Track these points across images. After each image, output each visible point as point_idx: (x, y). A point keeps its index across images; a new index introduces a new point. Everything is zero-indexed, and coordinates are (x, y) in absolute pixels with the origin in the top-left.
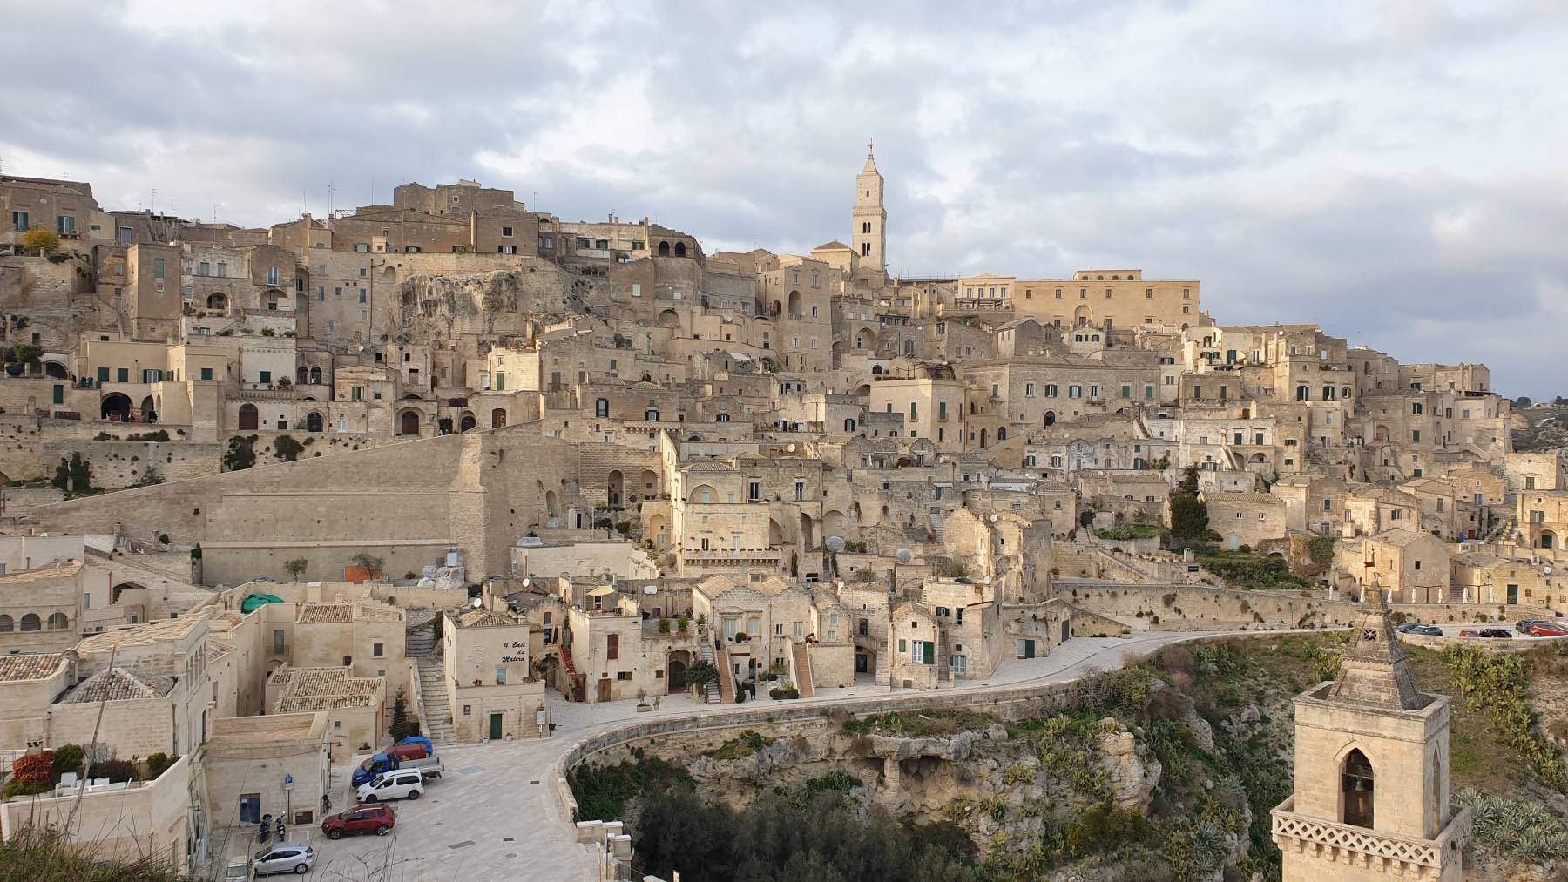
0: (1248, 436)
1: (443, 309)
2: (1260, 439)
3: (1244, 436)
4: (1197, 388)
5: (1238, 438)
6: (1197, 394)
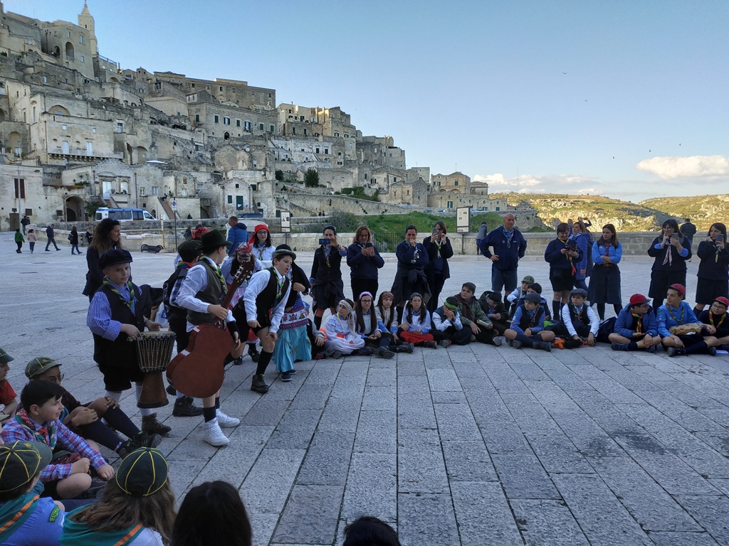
0: (322, 150)
2: (326, 151)
3: (320, 150)
4: (294, 129)
5: (318, 150)
6: (294, 132)
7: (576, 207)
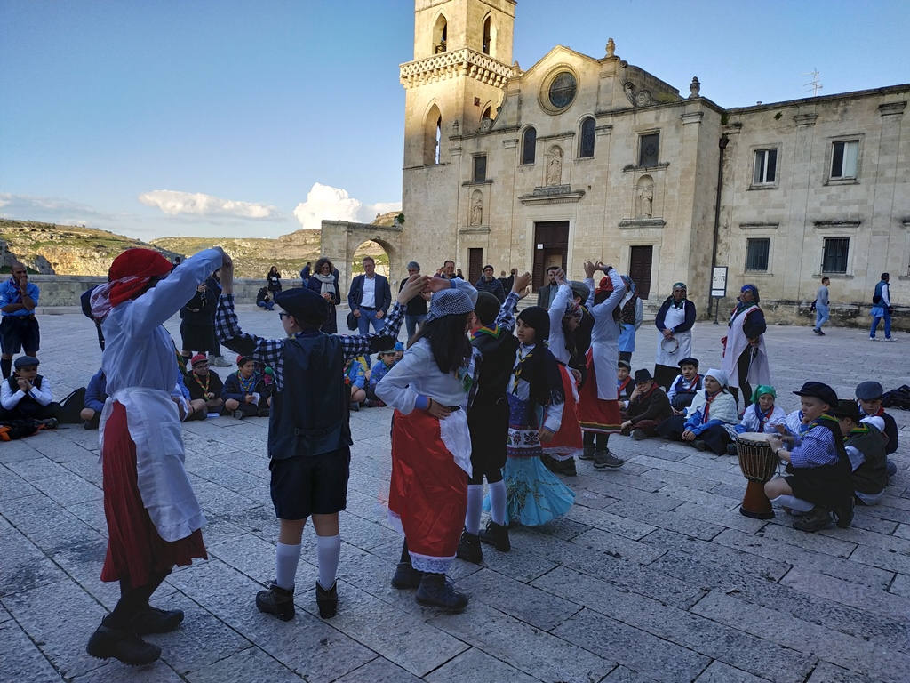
7: (69, 242)
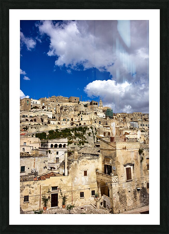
1: (68, 110)
